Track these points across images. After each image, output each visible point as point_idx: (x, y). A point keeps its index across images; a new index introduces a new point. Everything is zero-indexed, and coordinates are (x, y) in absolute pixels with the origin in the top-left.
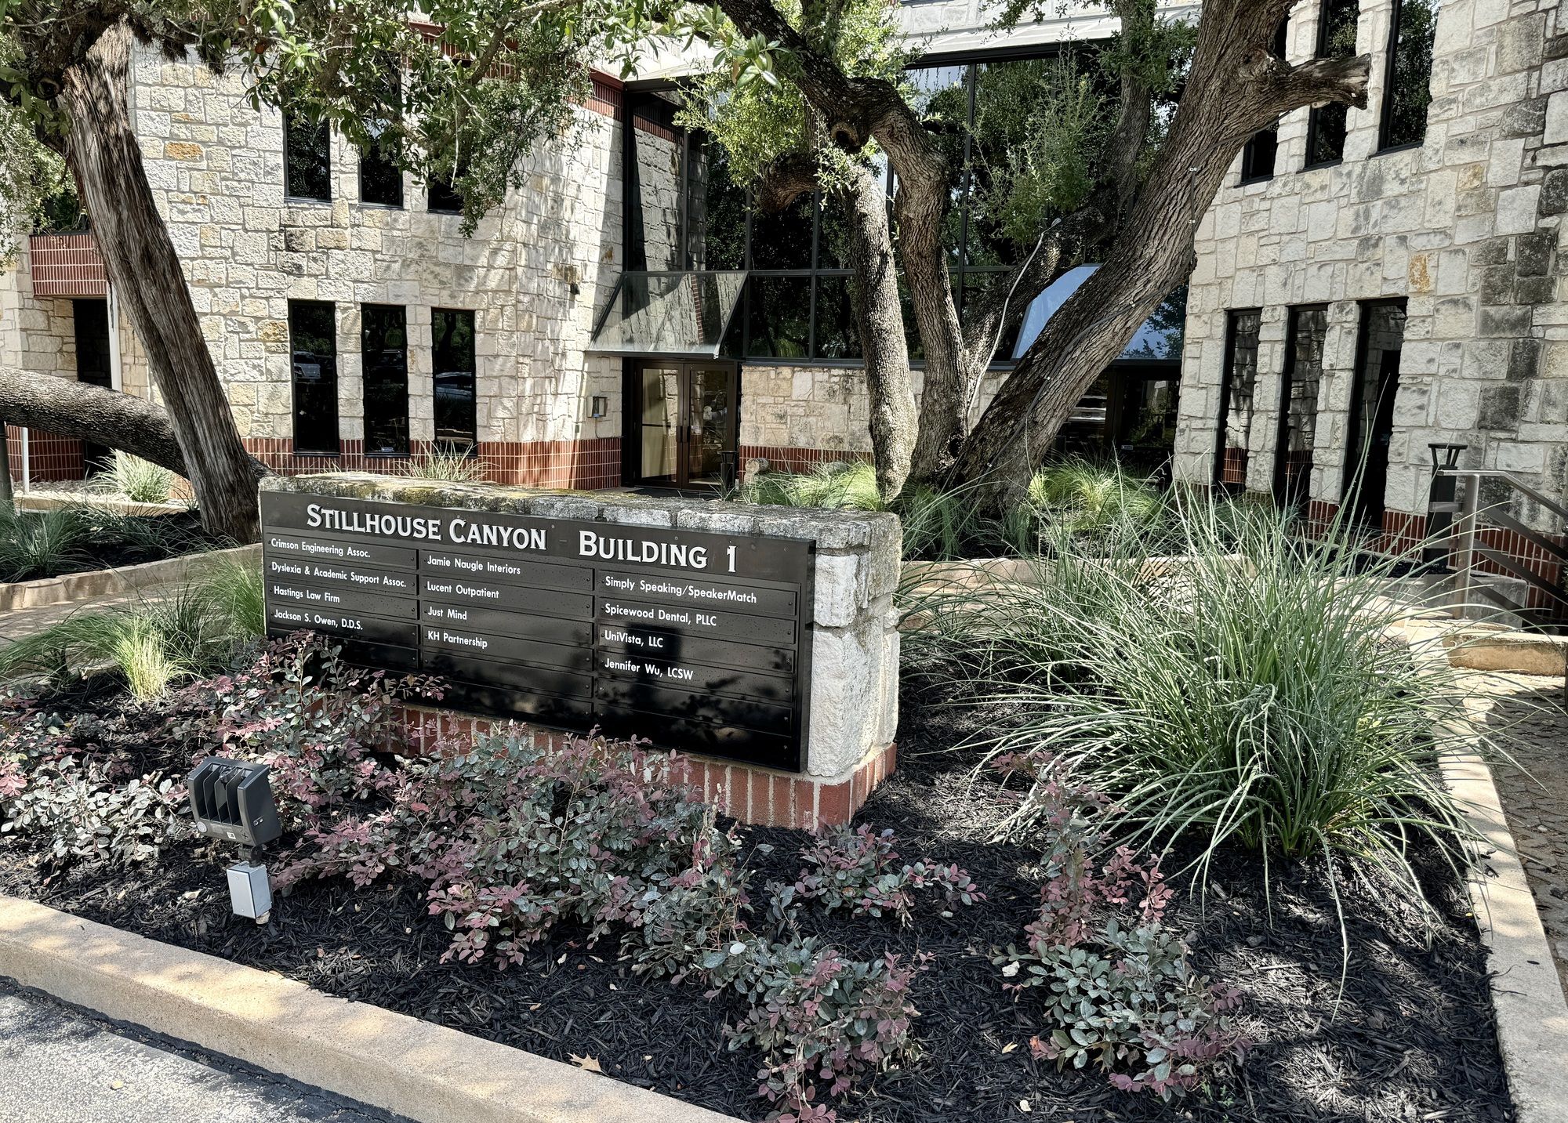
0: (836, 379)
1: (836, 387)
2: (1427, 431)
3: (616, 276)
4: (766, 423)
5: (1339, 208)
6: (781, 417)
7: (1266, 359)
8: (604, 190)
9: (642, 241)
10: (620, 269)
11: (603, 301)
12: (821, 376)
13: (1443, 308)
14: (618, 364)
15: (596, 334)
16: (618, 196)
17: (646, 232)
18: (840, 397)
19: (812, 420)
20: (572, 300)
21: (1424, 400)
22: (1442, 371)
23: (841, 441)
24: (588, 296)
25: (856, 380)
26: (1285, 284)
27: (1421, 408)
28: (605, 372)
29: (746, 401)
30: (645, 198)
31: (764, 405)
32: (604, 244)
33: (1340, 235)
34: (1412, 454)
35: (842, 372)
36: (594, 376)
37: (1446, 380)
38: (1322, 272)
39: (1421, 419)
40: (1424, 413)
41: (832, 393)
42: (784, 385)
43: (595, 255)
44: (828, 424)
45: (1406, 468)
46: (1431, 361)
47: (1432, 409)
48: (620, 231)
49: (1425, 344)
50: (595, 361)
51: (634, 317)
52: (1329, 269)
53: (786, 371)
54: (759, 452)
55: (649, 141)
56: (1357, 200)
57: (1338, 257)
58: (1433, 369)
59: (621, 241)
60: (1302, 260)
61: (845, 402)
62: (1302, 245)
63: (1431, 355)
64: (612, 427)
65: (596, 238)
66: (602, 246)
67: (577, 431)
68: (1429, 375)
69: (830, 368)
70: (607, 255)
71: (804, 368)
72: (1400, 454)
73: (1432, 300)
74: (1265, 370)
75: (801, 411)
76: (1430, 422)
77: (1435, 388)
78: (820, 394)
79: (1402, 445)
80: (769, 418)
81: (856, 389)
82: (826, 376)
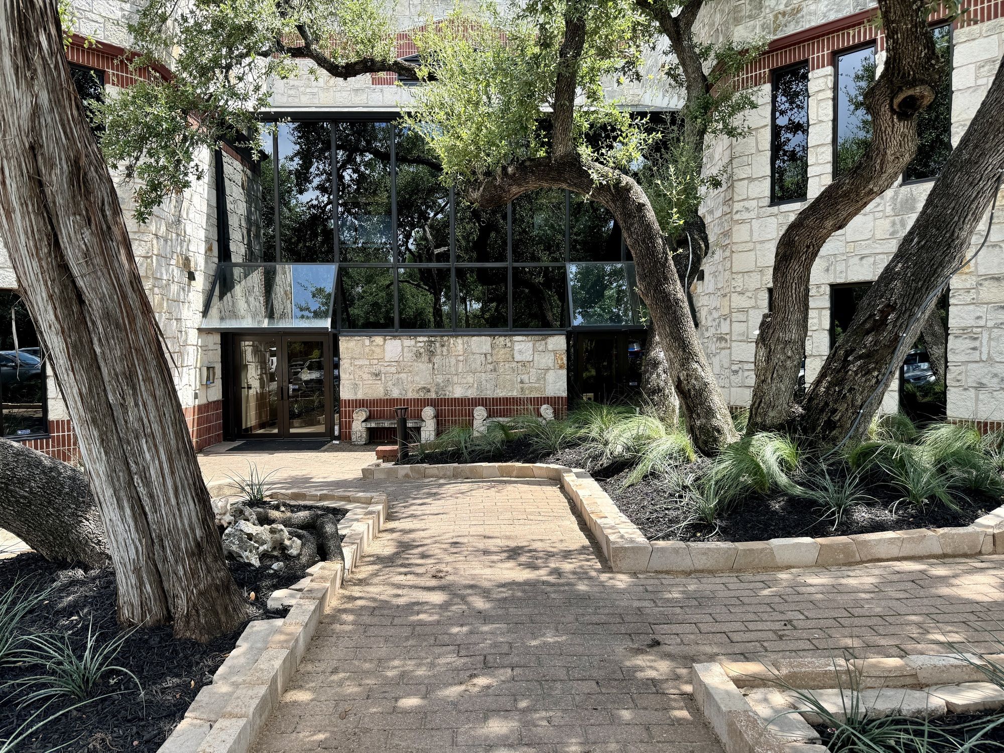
0: (422, 344)
1: (422, 350)
2: (982, 364)
3: (215, 266)
4: (363, 380)
5: (875, 219)
6: (376, 375)
7: (816, 321)
8: (206, 196)
9: (229, 239)
10: (216, 260)
11: (208, 287)
12: (408, 342)
13: (986, 283)
14: (217, 338)
15: (205, 313)
16: (214, 203)
17: (230, 232)
18: (425, 358)
19: (403, 376)
20: (189, 285)
21: (977, 344)
22: (990, 324)
23: (429, 391)
24: (200, 283)
25: (438, 345)
26: (827, 270)
27: (974, 349)
28: (211, 346)
29: (345, 364)
30: (229, 206)
31: (361, 367)
32: (207, 240)
33: (878, 236)
34: (969, 380)
35: (426, 339)
36: (205, 349)
37: (996, 330)
38: (864, 261)
39: (976, 356)
40: (978, 352)
41: (418, 355)
42: (378, 350)
43: (202, 248)
44: (417, 378)
45: (965, 389)
46: (979, 318)
47: (985, 350)
48: (216, 229)
49: (972, 307)
50: (204, 336)
51: (225, 298)
52: (871, 260)
53: (379, 340)
54: (361, 404)
55: (230, 162)
56: (892, 213)
57: (878, 251)
58: (982, 323)
59: (216, 238)
60: (843, 254)
61: (430, 361)
62: (843, 244)
63: (979, 314)
64: (216, 393)
65: (202, 234)
66: (206, 241)
67: (196, 396)
68: (977, 327)
69: (416, 336)
70: (209, 249)
71: (394, 337)
72: (958, 381)
73: (974, 278)
74: (815, 328)
75: (393, 370)
76: (984, 357)
77: (985, 335)
78: (409, 356)
79: (959, 374)
80: (365, 376)
81: (439, 351)
82: (413, 342)
